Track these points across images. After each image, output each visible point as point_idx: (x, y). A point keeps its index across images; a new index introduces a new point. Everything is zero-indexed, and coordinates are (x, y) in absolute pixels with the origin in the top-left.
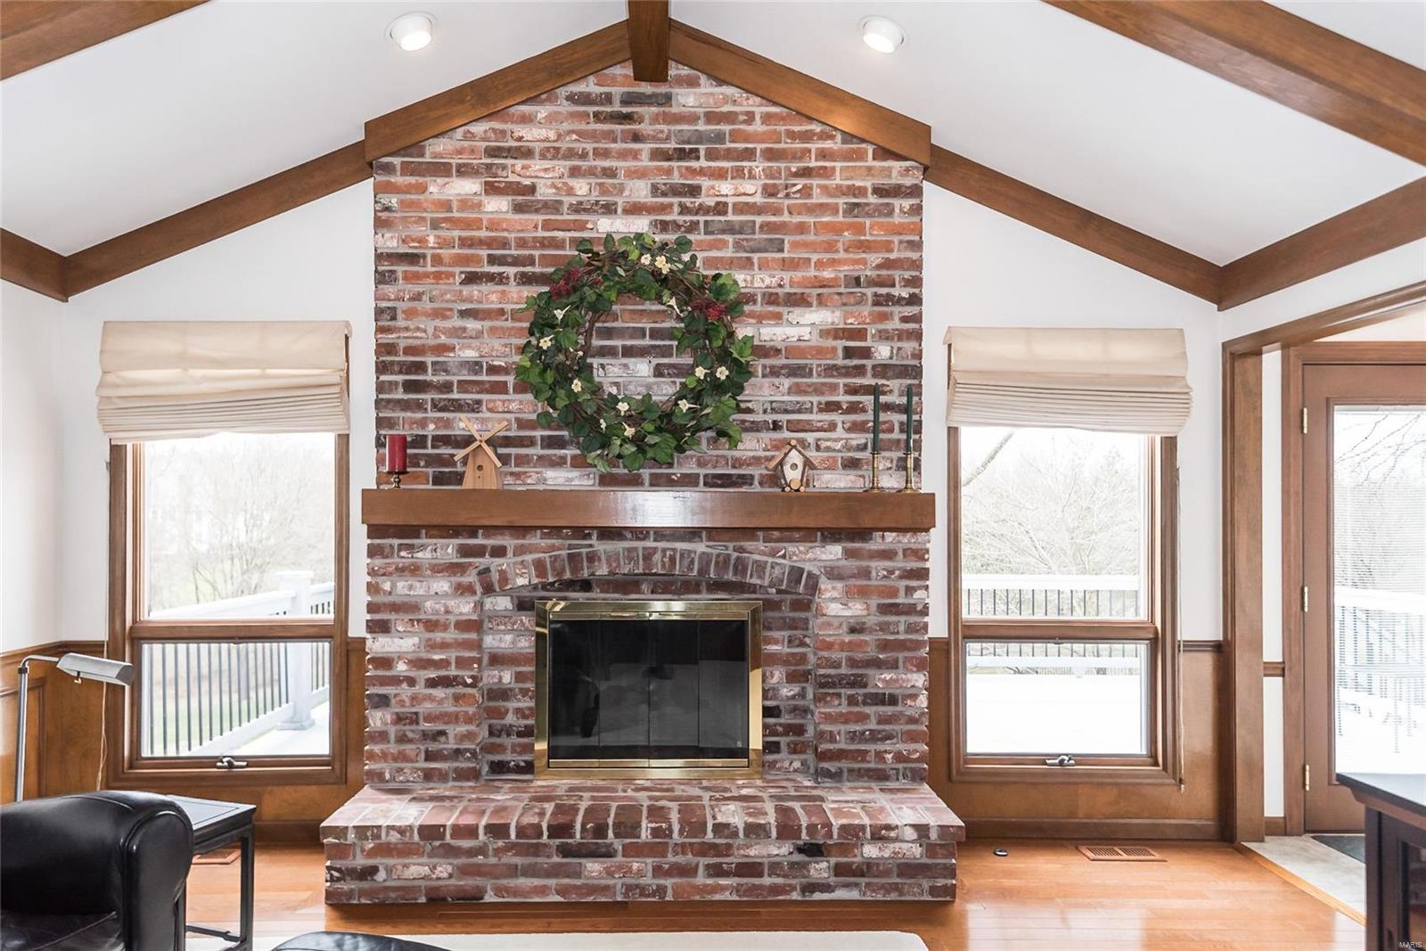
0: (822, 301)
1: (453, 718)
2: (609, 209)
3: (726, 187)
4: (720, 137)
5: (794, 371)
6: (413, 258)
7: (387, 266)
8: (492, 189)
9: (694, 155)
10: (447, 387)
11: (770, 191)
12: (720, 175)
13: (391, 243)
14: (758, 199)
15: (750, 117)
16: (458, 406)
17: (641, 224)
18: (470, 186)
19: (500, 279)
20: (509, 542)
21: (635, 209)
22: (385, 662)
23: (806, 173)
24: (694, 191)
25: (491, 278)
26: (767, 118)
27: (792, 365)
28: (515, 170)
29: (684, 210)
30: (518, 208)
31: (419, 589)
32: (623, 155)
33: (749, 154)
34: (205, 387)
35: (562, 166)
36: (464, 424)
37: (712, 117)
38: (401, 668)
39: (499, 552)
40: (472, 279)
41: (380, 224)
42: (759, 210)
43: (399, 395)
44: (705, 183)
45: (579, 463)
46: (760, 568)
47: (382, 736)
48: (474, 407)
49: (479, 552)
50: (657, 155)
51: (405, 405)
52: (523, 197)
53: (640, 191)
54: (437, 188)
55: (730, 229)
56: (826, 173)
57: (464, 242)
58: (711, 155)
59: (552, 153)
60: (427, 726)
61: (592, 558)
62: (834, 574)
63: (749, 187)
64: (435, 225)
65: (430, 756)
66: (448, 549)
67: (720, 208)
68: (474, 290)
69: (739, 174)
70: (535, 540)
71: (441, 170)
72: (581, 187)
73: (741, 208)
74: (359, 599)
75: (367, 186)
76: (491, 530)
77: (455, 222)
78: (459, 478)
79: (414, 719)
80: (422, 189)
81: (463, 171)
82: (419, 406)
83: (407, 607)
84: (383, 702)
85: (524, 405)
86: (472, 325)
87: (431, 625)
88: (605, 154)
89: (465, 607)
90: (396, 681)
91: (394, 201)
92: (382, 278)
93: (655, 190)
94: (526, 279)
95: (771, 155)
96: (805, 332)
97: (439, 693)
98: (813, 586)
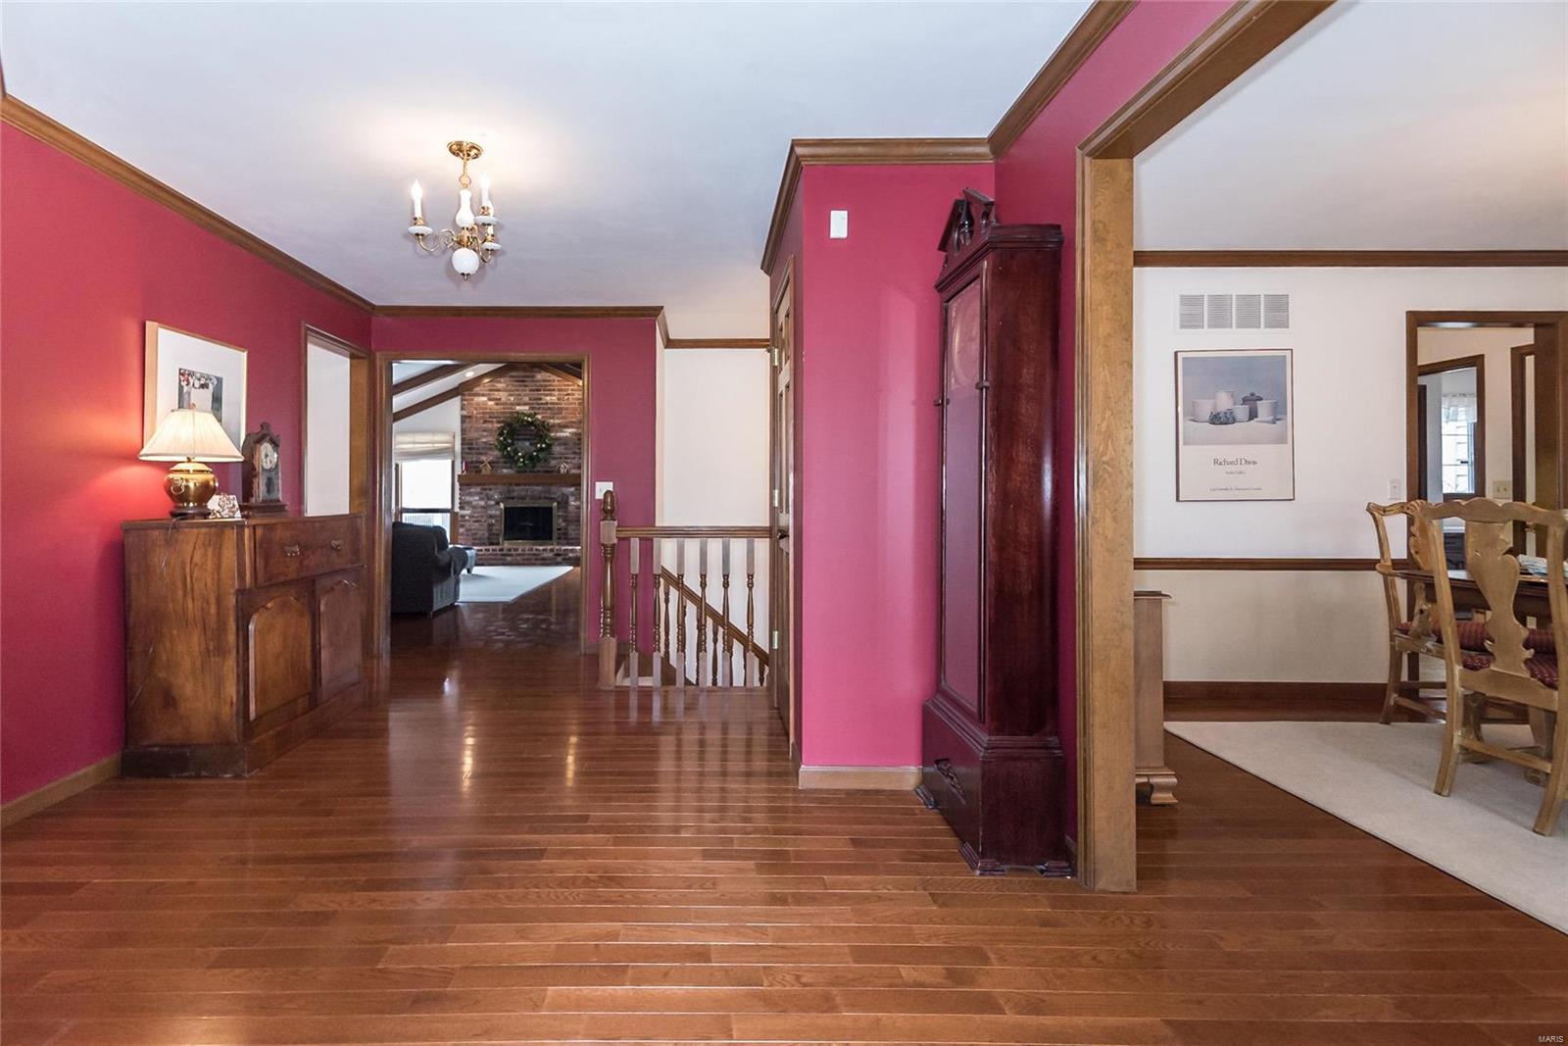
0: (572, 427)
1: (480, 530)
2: (519, 405)
3: (548, 398)
4: (546, 386)
5: (564, 444)
6: (470, 417)
7: (464, 419)
8: (490, 400)
9: (539, 390)
10: (478, 449)
11: (559, 399)
12: (547, 395)
13: (465, 413)
14: (556, 401)
15: (554, 381)
16: (482, 454)
17: (527, 408)
18: (485, 399)
19: (491, 422)
20: (492, 487)
21: (525, 404)
22: (463, 516)
23: (568, 394)
24: (540, 399)
25: (489, 422)
26: (558, 381)
27: (564, 442)
28: (497, 395)
29: (538, 404)
30: (497, 404)
31: (471, 499)
32: (523, 390)
33: (554, 390)
34: (421, 449)
35: (506, 394)
36: (484, 458)
37: (544, 381)
38: (467, 518)
39: (490, 490)
40: (485, 422)
41: (462, 409)
42: (557, 404)
43: (467, 451)
44: (542, 397)
45: (511, 468)
46: (555, 493)
47: (462, 534)
48: (486, 454)
49: (485, 489)
50: (530, 390)
51: (468, 454)
52: (498, 401)
53: (526, 399)
54: (476, 399)
55: (549, 409)
56: (573, 395)
57: (483, 413)
58: (544, 390)
59: (505, 390)
60: (474, 532)
61: (514, 491)
62: (572, 494)
63: (554, 398)
64: (476, 409)
65: (474, 539)
66: (478, 489)
67: (547, 403)
68: (485, 425)
69: (551, 395)
70: (499, 487)
71: (478, 395)
72: (512, 399)
73: (551, 403)
74: (457, 501)
75: (460, 397)
76: (489, 484)
77: (481, 408)
78: (480, 471)
79: (470, 530)
80: (473, 400)
81: (483, 395)
82: (471, 454)
83: (469, 503)
84: (462, 526)
85: (497, 453)
86: (485, 434)
87: (474, 507)
88: (518, 390)
89: (482, 503)
90: (466, 521)
91: (465, 403)
92: (463, 422)
93: (530, 399)
94: (499, 422)
95: (559, 390)
96: (568, 434)
97: (476, 524)
98: (568, 498)
